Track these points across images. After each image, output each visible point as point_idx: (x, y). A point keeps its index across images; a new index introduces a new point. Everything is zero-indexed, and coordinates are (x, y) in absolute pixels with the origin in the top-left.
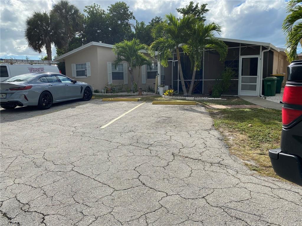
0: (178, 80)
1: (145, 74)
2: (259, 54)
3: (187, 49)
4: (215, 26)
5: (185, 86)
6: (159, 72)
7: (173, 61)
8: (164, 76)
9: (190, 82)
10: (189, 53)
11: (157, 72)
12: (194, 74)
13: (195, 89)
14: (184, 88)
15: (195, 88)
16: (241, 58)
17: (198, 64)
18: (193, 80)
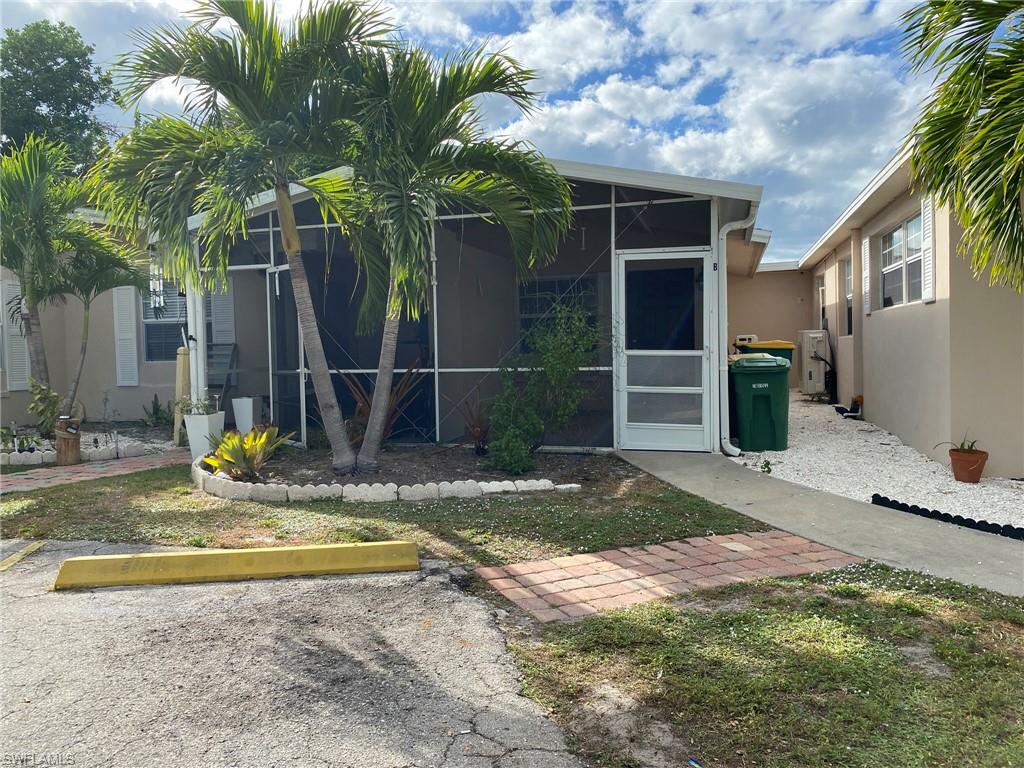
0: (302, 370)
1: (133, 335)
2: (704, 240)
3: (342, 196)
4: (497, 65)
5: (337, 409)
6: (196, 326)
7: (270, 268)
8: (236, 346)
9: (367, 383)
10: (353, 226)
11: (186, 325)
12: (389, 341)
13: (397, 417)
14: (333, 421)
15: (396, 411)
16: (620, 260)
17: (409, 282)
18: (384, 372)
